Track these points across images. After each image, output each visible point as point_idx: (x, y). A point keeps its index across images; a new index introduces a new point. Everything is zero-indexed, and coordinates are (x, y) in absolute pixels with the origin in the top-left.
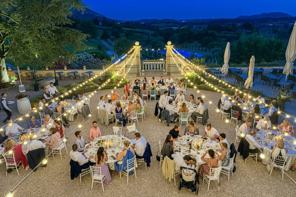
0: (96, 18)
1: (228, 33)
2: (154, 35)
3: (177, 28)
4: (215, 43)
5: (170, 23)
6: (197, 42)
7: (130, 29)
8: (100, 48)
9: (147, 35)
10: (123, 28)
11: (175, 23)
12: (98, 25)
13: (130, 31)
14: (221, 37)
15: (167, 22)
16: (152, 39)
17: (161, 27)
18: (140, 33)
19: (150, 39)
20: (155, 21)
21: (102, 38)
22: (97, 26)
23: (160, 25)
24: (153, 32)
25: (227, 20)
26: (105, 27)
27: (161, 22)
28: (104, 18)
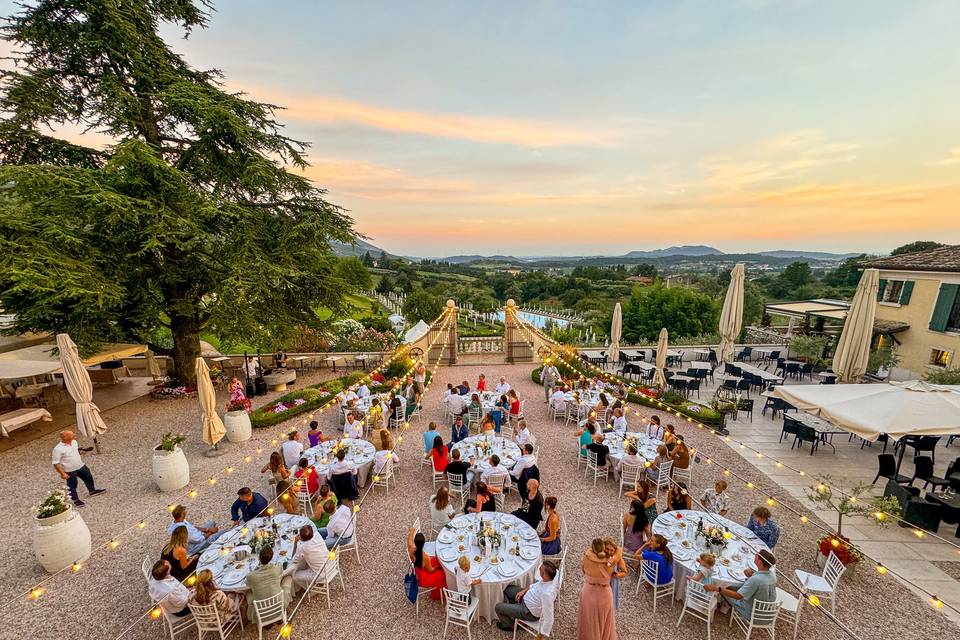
0: (368, 254)
1: (611, 284)
2: (478, 285)
3: (518, 272)
4: (589, 301)
5: (506, 263)
6: (557, 298)
7: (431, 274)
8: (375, 309)
9: (464, 284)
10: (418, 272)
11: (515, 263)
12: (372, 266)
13: (431, 277)
14: (598, 290)
15: (501, 261)
16: (473, 293)
17: (490, 270)
18: (450, 280)
19: (470, 291)
20: (478, 260)
21: (378, 291)
22: (370, 269)
23: (486, 267)
24: (474, 279)
25: (609, 258)
26: (385, 271)
27: (489, 261)
28: (383, 253)
